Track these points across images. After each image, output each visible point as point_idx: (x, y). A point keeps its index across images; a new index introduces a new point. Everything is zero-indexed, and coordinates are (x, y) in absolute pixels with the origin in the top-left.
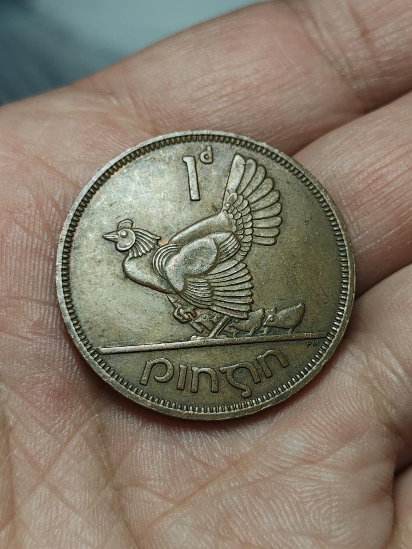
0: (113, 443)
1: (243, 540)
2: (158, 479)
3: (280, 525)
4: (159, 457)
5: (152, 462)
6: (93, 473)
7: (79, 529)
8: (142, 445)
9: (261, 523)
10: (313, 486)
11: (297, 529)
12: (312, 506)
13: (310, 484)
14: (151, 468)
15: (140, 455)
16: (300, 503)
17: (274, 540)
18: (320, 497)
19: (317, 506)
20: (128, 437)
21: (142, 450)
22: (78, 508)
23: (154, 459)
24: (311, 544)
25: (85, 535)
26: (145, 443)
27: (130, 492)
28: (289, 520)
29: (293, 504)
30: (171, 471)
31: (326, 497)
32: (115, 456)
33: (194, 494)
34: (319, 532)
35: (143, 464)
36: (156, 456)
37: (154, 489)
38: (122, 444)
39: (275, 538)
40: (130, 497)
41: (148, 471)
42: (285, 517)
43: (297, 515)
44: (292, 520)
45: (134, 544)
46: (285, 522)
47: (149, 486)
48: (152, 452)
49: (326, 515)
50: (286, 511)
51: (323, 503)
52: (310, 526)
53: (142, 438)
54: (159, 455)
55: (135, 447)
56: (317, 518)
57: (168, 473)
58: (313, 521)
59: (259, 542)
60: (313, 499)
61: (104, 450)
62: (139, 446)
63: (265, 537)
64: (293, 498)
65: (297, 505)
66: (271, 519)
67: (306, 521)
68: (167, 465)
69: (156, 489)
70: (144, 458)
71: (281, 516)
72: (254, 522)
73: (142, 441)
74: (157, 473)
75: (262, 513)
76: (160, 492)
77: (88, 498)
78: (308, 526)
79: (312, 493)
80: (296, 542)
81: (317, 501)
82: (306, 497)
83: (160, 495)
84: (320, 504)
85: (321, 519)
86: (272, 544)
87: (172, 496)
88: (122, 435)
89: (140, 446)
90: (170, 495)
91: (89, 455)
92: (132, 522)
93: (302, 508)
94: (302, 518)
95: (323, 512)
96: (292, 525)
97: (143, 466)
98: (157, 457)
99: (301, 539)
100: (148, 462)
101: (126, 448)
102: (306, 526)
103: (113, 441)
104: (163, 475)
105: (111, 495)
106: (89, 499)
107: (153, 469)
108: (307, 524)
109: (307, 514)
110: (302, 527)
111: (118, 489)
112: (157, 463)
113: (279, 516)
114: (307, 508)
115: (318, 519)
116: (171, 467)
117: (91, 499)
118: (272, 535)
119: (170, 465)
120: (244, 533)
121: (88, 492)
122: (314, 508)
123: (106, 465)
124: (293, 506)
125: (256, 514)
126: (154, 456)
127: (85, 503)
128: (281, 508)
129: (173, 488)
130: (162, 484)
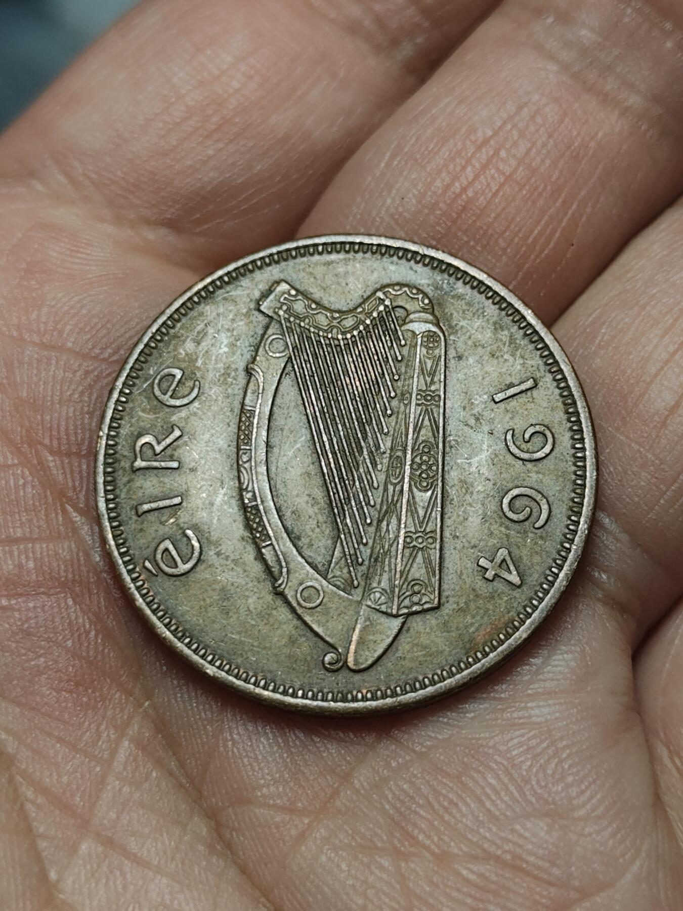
0: (184, 743)
1: (436, 850)
2: (272, 783)
3: (489, 811)
4: (264, 747)
5: (256, 758)
6: (166, 801)
7: (167, 897)
8: (231, 735)
9: (458, 815)
10: (522, 735)
11: (518, 810)
12: (530, 766)
13: (517, 733)
14: (257, 768)
15: (233, 752)
16: (510, 768)
17: (485, 838)
18: (539, 750)
19: (538, 765)
20: (205, 727)
21: (233, 744)
22: (156, 863)
23: (258, 753)
24: (545, 828)
25: (180, 904)
26: (236, 732)
27: (233, 817)
28: (502, 800)
29: (500, 772)
30: (290, 765)
31: (548, 747)
32: (193, 763)
33: (336, 793)
34: (552, 806)
35: (241, 765)
36: (258, 746)
37: (271, 802)
38: (199, 741)
39: (487, 835)
40: (236, 825)
41: (253, 775)
42: (494, 798)
43: (512, 788)
44: (506, 799)
45: (263, 899)
46: (496, 806)
47: (261, 799)
48: (251, 741)
49: (557, 776)
50: (491, 786)
51: (546, 757)
52: (537, 801)
53: (228, 724)
54: (263, 743)
55: (221, 742)
56: (543, 784)
57: (285, 769)
58: (539, 791)
59: (462, 846)
60: (529, 756)
61: (174, 758)
62: (227, 738)
63: (470, 836)
64: (497, 763)
65: (507, 772)
66: (472, 805)
67: (528, 793)
68: (281, 757)
69: (274, 801)
70: (241, 755)
71: (486, 794)
72: (447, 817)
73: (230, 728)
74: (268, 774)
75: (455, 800)
76: (282, 804)
77: (167, 843)
78: (534, 800)
79: (525, 747)
80: (522, 831)
81: (535, 757)
82: (516, 755)
83: (282, 809)
84: (542, 761)
85: (550, 785)
86: (486, 845)
87: (302, 804)
88: (195, 727)
89: (229, 738)
90: (300, 805)
91: (152, 771)
92: (251, 865)
93: (516, 776)
94: (520, 789)
95: (550, 772)
96: (508, 805)
97: (242, 768)
98: (261, 748)
99: (529, 825)
100: (248, 761)
101: (206, 747)
102: (531, 802)
103: (183, 739)
104: (278, 775)
105: (205, 829)
106: (170, 844)
107: (259, 769)
108: (530, 797)
109: (527, 782)
110: (524, 805)
111: (213, 816)
112: (264, 758)
113: (483, 798)
114: (524, 773)
115: (546, 786)
116: (287, 757)
117: (173, 843)
118: (481, 830)
119: (285, 755)
120: (436, 839)
121: (165, 834)
122: (534, 770)
123: (184, 781)
124: (501, 776)
125: (446, 804)
126: (255, 747)
127: (165, 853)
128: (482, 783)
129: (300, 792)
130: (281, 789)
